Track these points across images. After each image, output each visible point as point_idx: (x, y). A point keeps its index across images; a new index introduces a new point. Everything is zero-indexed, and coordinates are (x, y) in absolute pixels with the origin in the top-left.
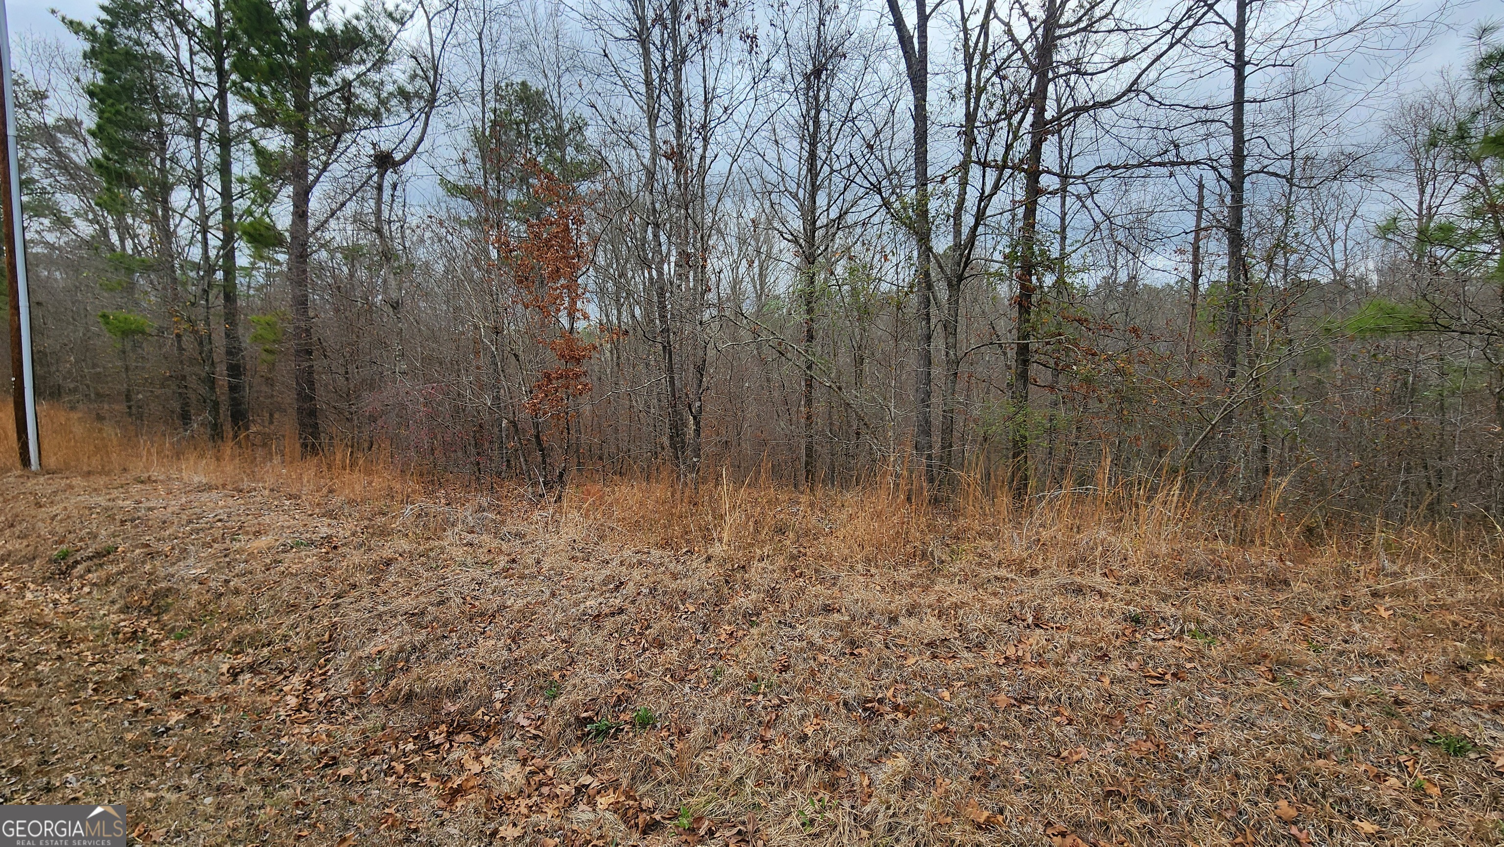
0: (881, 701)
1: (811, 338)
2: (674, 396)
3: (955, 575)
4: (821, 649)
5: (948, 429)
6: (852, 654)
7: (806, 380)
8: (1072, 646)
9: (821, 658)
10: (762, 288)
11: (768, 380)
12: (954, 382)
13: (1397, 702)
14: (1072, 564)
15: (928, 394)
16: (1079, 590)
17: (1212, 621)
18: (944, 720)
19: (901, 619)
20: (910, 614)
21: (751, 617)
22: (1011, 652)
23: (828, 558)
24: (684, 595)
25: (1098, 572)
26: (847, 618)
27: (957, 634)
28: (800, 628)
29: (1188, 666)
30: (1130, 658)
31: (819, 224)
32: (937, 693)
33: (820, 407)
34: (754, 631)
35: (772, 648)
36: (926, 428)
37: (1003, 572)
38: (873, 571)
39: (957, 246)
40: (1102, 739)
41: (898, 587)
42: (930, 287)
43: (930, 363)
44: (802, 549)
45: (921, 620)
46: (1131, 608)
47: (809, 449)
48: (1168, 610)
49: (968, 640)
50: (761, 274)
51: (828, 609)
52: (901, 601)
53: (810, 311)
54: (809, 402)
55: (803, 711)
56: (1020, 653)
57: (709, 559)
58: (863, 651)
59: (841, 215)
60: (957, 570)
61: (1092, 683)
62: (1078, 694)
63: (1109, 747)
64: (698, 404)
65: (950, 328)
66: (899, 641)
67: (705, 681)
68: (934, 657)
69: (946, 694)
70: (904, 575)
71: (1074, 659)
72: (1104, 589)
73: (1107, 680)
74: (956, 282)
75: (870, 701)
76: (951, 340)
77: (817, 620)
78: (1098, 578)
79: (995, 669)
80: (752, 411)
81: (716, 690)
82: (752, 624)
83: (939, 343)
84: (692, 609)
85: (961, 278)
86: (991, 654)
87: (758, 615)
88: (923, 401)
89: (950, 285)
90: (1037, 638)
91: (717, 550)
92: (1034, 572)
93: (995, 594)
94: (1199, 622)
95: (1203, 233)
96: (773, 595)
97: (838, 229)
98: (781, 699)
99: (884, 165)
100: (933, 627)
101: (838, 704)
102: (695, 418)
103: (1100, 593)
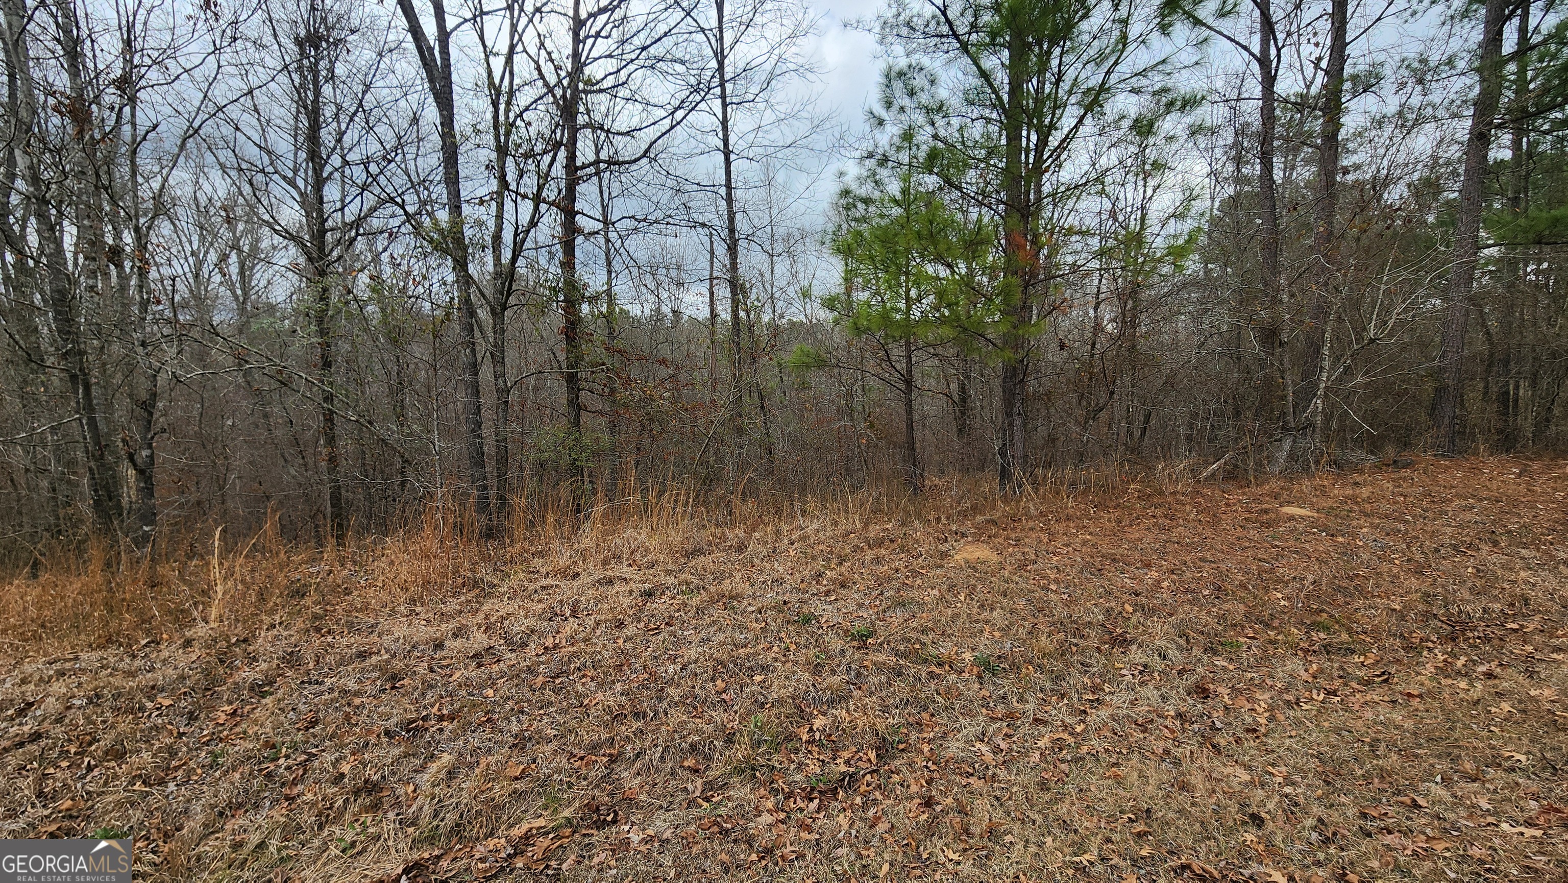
0: (425, 719)
1: (327, 364)
2: (98, 443)
3: (504, 594)
4: (357, 694)
5: (503, 459)
6: (393, 688)
7: (324, 415)
8: (598, 623)
9: (357, 701)
10: (246, 294)
11: (266, 416)
12: (505, 411)
13: (785, 603)
14: (605, 562)
15: (479, 425)
16: (610, 582)
17: (696, 581)
18: (487, 713)
19: (447, 643)
20: (455, 636)
21: (259, 690)
22: (549, 642)
23: (365, 608)
24: (152, 691)
25: (625, 563)
26: (386, 657)
27: (502, 641)
28: (328, 682)
29: (676, 615)
30: (639, 621)
31: (330, 223)
32: (481, 694)
33: (346, 445)
34: (268, 700)
35: (293, 709)
36: (478, 460)
37: (549, 581)
38: (418, 609)
39: (497, 275)
40: (613, 682)
41: (444, 617)
42: (472, 313)
43: (478, 392)
44: (328, 607)
45: (468, 639)
46: (646, 585)
47: (336, 499)
48: (671, 580)
49: (512, 643)
50: (242, 272)
51: (362, 655)
52: (447, 627)
53: (322, 332)
54: (331, 440)
55: (337, 754)
56: (557, 641)
57: (188, 643)
58: (406, 682)
59: (359, 218)
60: (506, 589)
61: (610, 646)
62: (599, 657)
63: (618, 687)
64: (145, 453)
65: (498, 359)
66: (444, 663)
67: (199, 771)
68: (479, 665)
69: (490, 692)
70: (453, 605)
71: (598, 632)
72: (628, 577)
73: (621, 641)
74: (499, 310)
75: (414, 721)
76: (499, 369)
77: (350, 668)
78: (625, 569)
79: (535, 658)
80: (240, 460)
81: (217, 774)
82: (263, 695)
83: (486, 373)
84: (167, 702)
85: (504, 308)
86: (532, 649)
87: (271, 684)
88: (473, 431)
89: (493, 312)
90: (572, 625)
91: (201, 631)
92: (577, 575)
93: (540, 601)
94: (687, 584)
95: (715, 282)
96: (292, 659)
97: (357, 234)
98: (309, 754)
99: (409, 176)
100: (479, 640)
101: (378, 736)
102: (141, 472)
103: (625, 579)
